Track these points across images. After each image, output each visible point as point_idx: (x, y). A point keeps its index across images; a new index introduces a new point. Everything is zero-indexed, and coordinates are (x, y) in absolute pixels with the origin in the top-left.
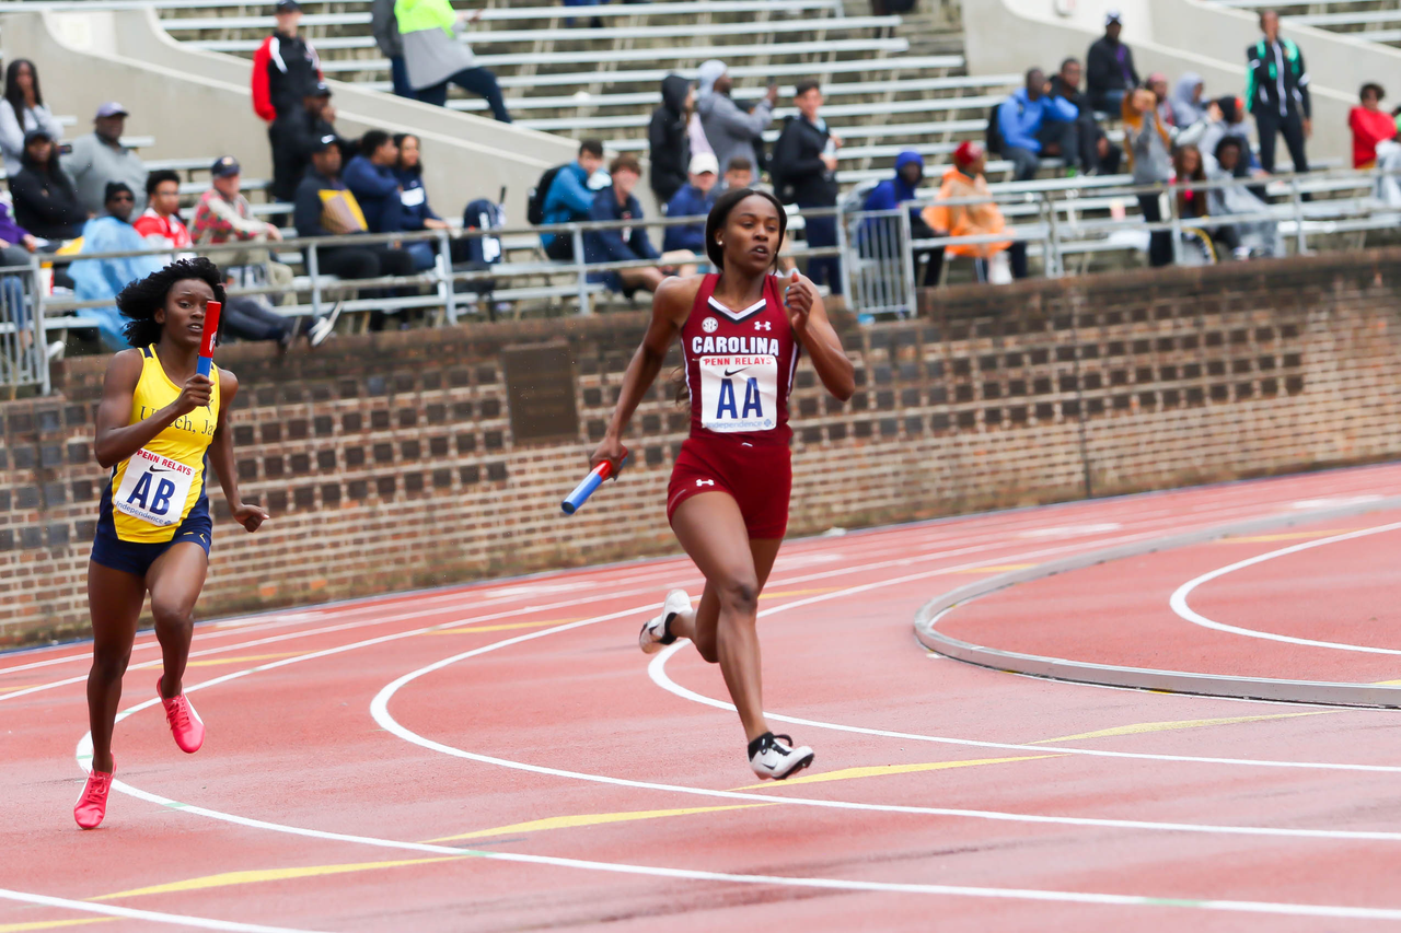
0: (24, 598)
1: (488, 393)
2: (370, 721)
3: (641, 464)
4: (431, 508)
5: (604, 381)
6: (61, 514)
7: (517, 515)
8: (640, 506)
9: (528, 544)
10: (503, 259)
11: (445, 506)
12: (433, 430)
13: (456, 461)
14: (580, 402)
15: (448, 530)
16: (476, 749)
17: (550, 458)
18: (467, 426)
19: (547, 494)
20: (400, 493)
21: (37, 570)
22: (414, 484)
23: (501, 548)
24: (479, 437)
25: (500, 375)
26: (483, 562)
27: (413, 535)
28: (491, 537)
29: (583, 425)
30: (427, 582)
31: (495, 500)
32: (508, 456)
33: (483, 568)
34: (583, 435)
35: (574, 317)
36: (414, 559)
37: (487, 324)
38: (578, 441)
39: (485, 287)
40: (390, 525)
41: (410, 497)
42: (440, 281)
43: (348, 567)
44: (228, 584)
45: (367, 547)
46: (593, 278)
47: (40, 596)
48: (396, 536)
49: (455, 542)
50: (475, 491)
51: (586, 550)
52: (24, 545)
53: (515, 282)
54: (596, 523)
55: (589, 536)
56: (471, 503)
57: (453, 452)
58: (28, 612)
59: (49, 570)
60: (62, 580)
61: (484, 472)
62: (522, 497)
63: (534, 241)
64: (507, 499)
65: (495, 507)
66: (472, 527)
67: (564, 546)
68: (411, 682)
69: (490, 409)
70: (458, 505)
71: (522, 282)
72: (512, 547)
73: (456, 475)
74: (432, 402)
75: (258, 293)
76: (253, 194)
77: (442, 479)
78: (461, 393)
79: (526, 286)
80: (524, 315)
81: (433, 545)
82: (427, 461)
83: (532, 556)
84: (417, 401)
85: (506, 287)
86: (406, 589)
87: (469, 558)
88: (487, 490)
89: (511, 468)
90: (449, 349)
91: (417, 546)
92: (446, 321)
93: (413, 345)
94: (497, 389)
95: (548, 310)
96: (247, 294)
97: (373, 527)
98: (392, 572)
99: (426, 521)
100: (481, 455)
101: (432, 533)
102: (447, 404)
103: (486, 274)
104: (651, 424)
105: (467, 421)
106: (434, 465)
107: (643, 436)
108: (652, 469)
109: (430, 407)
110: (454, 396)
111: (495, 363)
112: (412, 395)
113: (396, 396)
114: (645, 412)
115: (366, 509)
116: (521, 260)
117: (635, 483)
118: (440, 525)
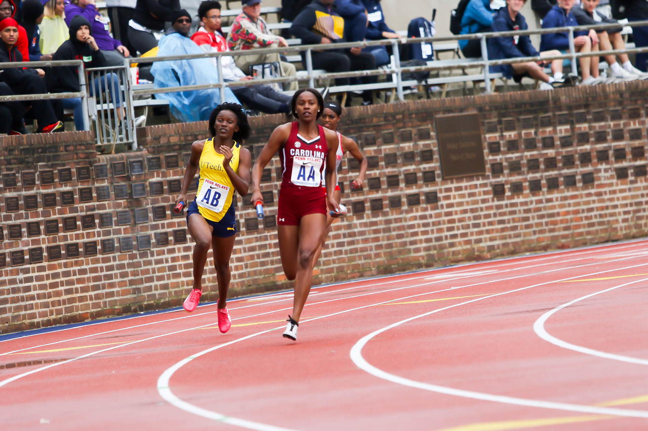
0: (121, 284)
1: (425, 145)
2: (350, 362)
3: (527, 191)
4: (388, 222)
5: (502, 137)
6: (146, 228)
7: (445, 226)
8: (527, 219)
9: (452, 245)
10: (434, 58)
11: (396, 220)
12: (389, 170)
13: (404, 191)
14: (486, 151)
15: (400, 236)
16: (421, 379)
17: (466, 188)
18: (411, 168)
19: (465, 211)
20: (368, 212)
21: (130, 265)
22: (377, 206)
23: (435, 248)
24: (420, 175)
25: (432, 134)
26: (423, 257)
27: (377, 239)
28: (428, 240)
29: (488, 166)
30: (386, 270)
31: (431, 216)
32: (439, 187)
33: (423, 261)
34: (488, 173)
35: (482, 94)
36: (377, 255)
37: (424, 100)
38: (485, 177)
39: (423, 76)
40: (362, 233)
41: (374, 216)
42: (393, 72)
43: (334, 262)
44: (255, 273)
45: (347, 248)
46: (494, 69)
47: (132, 282)
48: (366, 241)
49: (405, 244)
50: (417, 211)
51: (491, 248)
52: (120, 250)
53: (442, 72)
54: (497, 231)
55: (491, 239)
56: (415, 218)
57: (402, 185)
58: (125, 293)
59: (138, 265)
60: (147, 271)
61: (423, 198)
62: (448, 214)
63: (455, 45)
64: (438, 215)
65: (430, 221)
66: (415, 234)
67: (476, 246)
68: (376, 336)
69: (427, 156)
70: (406, 220)
71: (447, 72)
72: (442, 247)
73: (404, 200)
74: (388, 152)
75: (273, 82)
76: (269, 16)
77: (395, 203)
78: (407, 146)
79: (449, 75)
80: (448, 94)
81: (390, 246)
82: (385, 191)
83: (454, 253)
84: (379, 151)
85: (437, 76)
86: (372, 275)
87: (413, 255)
88: (426, 209)
89: (439, 195)
90: (400, 116)
91: (379, 247)
92: (397, 98)
93: (375, 114)
94: (432, 143)
95: (465, 91)
96: (266, 82)
97: (350, 235)
98: (363, 264)
99: (385, 230)
100: (421, 187)
101: (389, 238)
102: (398, 153)
103: (423, 67)
104: (533, 165)
105: (411, 165)
106: (390, 193)
107: (528, 173)
108: (534, 195)
109: (387, 156)
110: (403, 148)
111: (430, 126)
112: (375, 148)
113: (365, 149)
114: (529, 157)
115: (345, 223)
116: (446, 58)
117: (522, 204)
118: (394, 233)
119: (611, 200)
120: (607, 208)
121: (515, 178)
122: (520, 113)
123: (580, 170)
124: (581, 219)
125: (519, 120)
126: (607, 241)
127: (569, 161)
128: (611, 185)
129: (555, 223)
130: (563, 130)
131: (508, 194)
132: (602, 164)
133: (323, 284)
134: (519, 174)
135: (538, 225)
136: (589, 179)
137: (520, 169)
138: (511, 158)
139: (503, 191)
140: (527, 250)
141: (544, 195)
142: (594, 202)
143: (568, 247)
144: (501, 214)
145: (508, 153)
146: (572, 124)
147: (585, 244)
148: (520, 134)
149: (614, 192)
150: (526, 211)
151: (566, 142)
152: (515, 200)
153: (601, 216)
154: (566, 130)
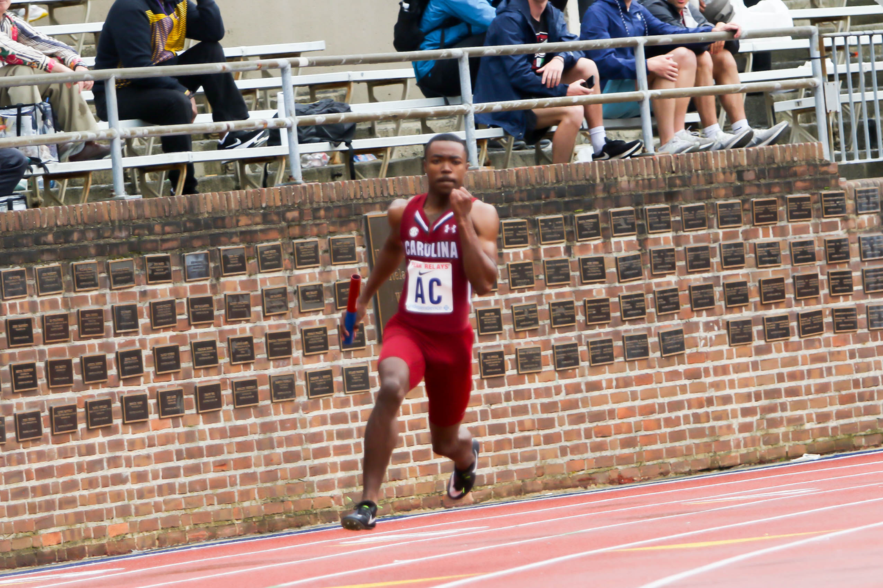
1: (343, 273)
3: (549, 368)
4: (268, 428)
8: (549, 423)
9: (396, 475)
11: (284, 425)
12: (271, 323)
13: (301, 365)
15: (291, 457)
18: (316, 318)
20: (227, 407)
22: (246, 396)
24: (332, 332)
25: (359, 249)
26: (337, 500)
27: (245, 463)
28: (349, 466)
30: (263, 526)
31: (354, 417)
33: (337, 508)
36: (245, 495)
37: (344, 183)
39: (341, 132)
40: (214, 450)
41: (240, 414)
42: (282, 124)
43: (158, 508)
45: (184, 479)
48: (222, 465)
49: (301, 473)
50: (327, 406)
53: (379, 127)
56: (323, 420)
57: (297, 353)
61: (338, 379)
63: (408, 72)
66: (323, 453)
70: (304, 424)
71: (391, 126)
73: (300, 383)
74: (269, 286)
77: (283, 390)
78: (308, 274)
80: (392, 169)
81: (271, 476)
82: (264, 365)
83: (401, 492)
84: (252, 285)
85: (371, 133)
86: (235, 536)
87: (317, 494)
88: (345, 403)
89: (373, 374)
90: (294, 216)
91: (249, 478)
92: (289, 179)
93: (244, 211)
94: (357, 269)
97: (191, 454)
98: (217, 513)
99: (261, 445)
100: (335, 358)
101: (269, 461)
102: (290, 289)
103: (342, 116)
104: (563, 316)
105: (317, 312)
106: (273, 370)
107: (552, 330)
108: (563, 375)
109: (267, 293)
110: (299, 279)
111: (354, 234)
112: (244, 278)
113: (222, 280)
114: (554, 300)
115: (181, 429)
116: (390, 97)
117: (539, 393)
118: (280, 451)
119: (717, 386)
120: (710, 402)
121: (526, 342)
122: (537, 210)
123: (655, 326)
124: (657, 425)
125: (534, 224)
126: (709, 470)
127: (633, 308)
128: (719, 356)
129: (604, 433)
130: (623, 245)
131: (510, 372)
132: (699, 313)
133: (135, 552)
134: (534, 332)
135: (569, 435)
136: (673, 345)
137: (536, 321)
138: (519, 300)
139: (502, 367)
140: (547, 487)
141: (584, 374)
142: (683, 389)
143: (631, 480)
144: (496, 415)
145: (512, 291)
146: (642, 231)
147: (664, 474)
148: (536, 251)
149: (724, 370)
150: (547, 408)
151: (628, 270)
152: (527, 386)
153: (697, 418)
154: (629, 245)
